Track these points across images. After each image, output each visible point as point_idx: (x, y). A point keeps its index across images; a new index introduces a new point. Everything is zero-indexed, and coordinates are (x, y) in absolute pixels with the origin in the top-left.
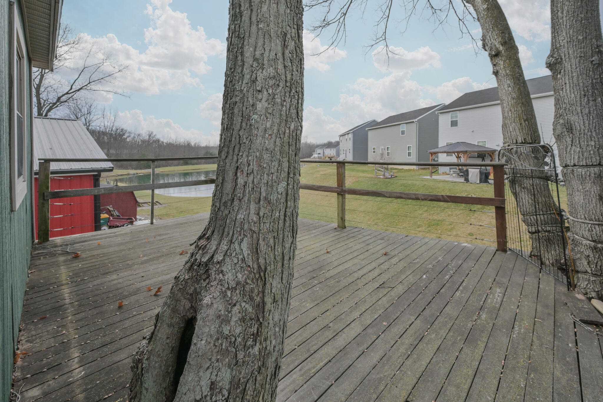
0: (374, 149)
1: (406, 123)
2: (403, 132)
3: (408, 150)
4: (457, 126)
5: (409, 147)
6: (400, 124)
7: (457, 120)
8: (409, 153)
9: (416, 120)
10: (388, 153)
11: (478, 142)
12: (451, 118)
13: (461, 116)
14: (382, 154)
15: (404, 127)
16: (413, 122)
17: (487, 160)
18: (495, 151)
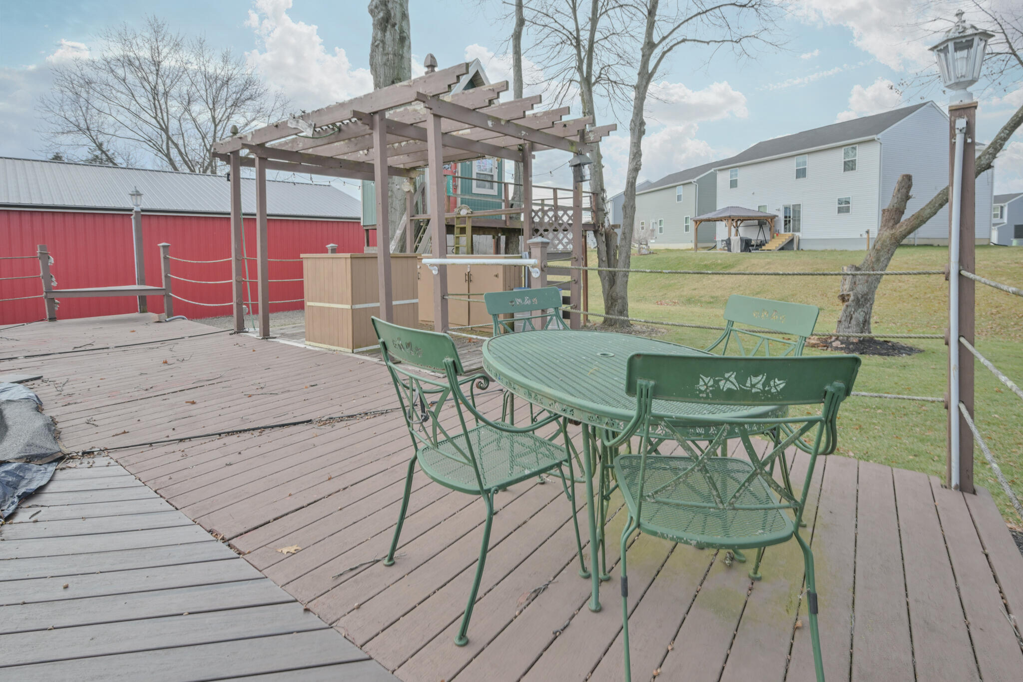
0: (642, 223)
1: (683, 185)
2: (679, 198)
3: (686, 223)
4: (737, 187)
5: (686, 218)
6: (676, 186)
7: (736, 180)
8: (686, 226)
9: (695, 180)
10: (661, 229)
11: (759, 207)
12: (731, 177)
13: (742, 175)
14: (653, 231)
15: (680, 190)
16: (691, 183)
17: (766, 229)
18: (773, 217)
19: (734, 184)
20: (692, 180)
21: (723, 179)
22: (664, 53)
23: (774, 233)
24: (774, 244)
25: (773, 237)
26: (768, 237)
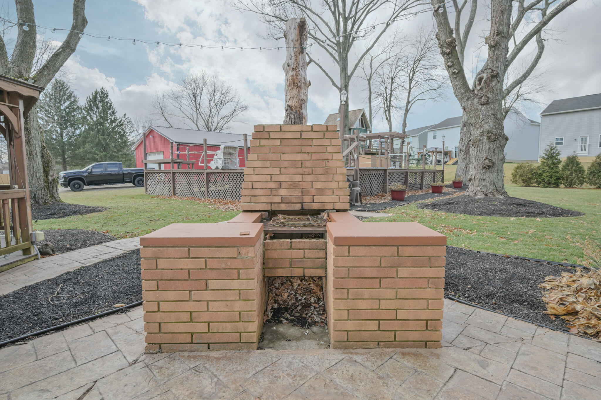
7: (436, 135)
12: (433, 134)
13: (438, 133)
17: (448, 156)
18: (450, 151)
19: (435, 137)
20: (417, 135)
21: (430, 135)
22: (412, 104)
23: (451, 158)
24: (450, 162)
25: (450, 160)
26: (448, 160)
